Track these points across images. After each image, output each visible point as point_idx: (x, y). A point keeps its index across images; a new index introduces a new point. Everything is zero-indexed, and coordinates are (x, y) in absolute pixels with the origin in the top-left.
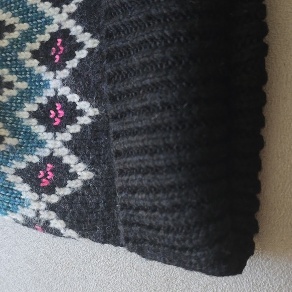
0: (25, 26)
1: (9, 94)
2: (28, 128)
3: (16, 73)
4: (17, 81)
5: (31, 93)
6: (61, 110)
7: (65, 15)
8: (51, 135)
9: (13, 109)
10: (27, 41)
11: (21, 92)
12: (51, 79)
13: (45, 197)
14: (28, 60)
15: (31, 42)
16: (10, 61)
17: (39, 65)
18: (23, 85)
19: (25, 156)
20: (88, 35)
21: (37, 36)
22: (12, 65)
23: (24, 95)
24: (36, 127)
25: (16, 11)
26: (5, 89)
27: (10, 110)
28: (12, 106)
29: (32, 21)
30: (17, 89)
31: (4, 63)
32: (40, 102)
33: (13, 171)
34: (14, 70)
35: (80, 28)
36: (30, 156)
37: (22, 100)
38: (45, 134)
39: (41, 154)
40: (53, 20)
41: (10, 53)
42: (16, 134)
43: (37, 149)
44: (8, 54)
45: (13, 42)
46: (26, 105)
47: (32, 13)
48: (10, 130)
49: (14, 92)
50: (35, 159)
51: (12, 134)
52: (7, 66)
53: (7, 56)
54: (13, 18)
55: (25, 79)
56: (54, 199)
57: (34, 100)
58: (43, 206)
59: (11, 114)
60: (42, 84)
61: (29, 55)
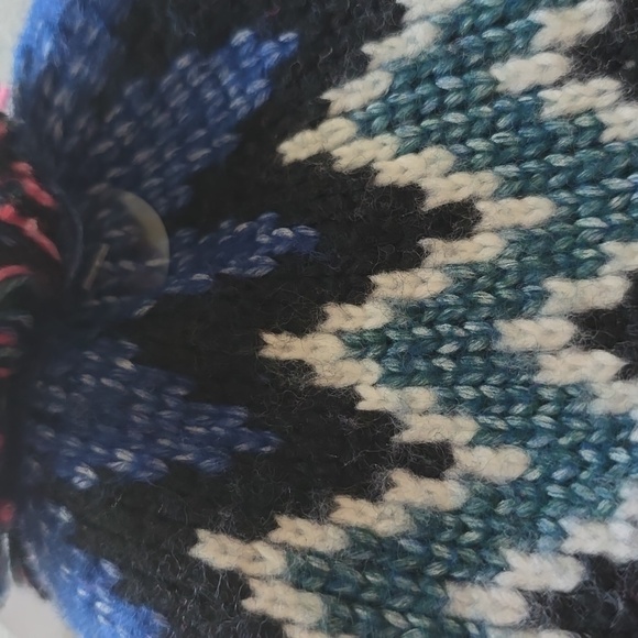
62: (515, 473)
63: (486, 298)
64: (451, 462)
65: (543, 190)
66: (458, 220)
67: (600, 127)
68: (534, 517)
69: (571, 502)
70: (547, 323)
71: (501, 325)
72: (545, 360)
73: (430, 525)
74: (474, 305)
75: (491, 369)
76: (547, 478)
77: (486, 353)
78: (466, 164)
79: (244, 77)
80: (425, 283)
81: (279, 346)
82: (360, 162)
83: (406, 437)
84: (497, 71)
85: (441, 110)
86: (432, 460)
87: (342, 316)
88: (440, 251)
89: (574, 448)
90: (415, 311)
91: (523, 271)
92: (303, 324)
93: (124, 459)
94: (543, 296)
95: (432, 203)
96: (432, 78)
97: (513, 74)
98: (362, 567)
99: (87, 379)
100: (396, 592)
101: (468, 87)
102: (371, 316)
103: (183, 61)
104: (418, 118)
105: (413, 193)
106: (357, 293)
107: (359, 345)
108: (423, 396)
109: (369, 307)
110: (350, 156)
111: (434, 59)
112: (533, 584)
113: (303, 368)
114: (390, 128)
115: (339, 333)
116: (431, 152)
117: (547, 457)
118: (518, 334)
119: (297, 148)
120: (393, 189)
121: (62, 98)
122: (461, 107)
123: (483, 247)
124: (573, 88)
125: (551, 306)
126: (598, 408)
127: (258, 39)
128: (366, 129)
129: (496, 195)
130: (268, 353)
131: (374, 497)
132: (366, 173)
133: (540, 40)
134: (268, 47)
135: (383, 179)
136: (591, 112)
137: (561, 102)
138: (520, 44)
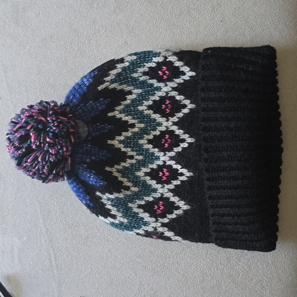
0: (142, 125)
1: (131, 162)
2: (145, 181)
3: (136, 151)
4: (136, 155)
6: (166, 172)
7: (170, 123)
8: (160, 186)
9: (133, 170)
10: (144, 134)
11: (139, 161)
12: (161, 155)
13: (161, 220)
14: (145, 144)
15: (147, 135)
16: (133, 144)
17: (153, 148)
18: (140, 157)
19: (144, 197)
20: (187, 135)
21: (151, 132)
22: (134, 146)
23: (141, 163)
24: (150, 181)
25: (136, 116)
26: (128, 160)
27: (131, 171)
28: (133, 169)
29: (147, 123)
30: (136, 159)
31: (129, 145)
32: (151, 167)
33: (136, 206)
34: (135, 149)
35: (182, 131)
36: (147, 197)
37: (139, 166)
38: (156, 185)
39: (154, 196)
40: (162, 124)
41: (133, 140)
42: (137, 185)
43: (152, 193)
44: (132, 140)
45: (135, 134)
46: (142, 168)
47: (147, 119)
48: (132, 183)
49: (134, 161)
50: (151, 199)
51: (134, 185)
52: (130, 147)
53: (131, 142)
54: (133, 120)
55: (142, 154)
56: (166, 220)
57: (148, 166)
58: (159, 224)
59: (132, 173)
60: (154, 157)
61: (146, 142)
62: (142, 159)
63: (137, 137)
64: (134, 157)
65: (143, 123)
66: (133, 126)
67: (151, 116)
68: (145, 164)
69: (149, 162)
70: (144, 141)
71: (139, 141)
72: (144, 145)
73: (132, 165)
74: (135, 138)
75: (138, 146)
76: (145, 159)
77: (137, 144)
78: (134, 118)
79: (101, 105)
80: (129, 134)
81: (109, 142)
82: (120, 117)
83: (128, 154)
84: (138, 107)
85: (131, 111)
86: (132, 157)
87: (118, 138)
88: (130, 130)
89: (148, 156)
90: (127, 138)
91: (141, 133)
92: (113, 139)
94: (144, 137)
95: (129, 123)
96: (130, 107)
97: (140, 108)
98: (125, 170)
99: (85, 148)
100: (129, 173)
101: (135, 109)
102: (122, 138)
103: (91, 102)
104: (128, 112)
105: (127, 122)
106: (120, 135)
107: (120, 142)
108: (129, 149)
109: (122, 137)
110: (118, 116)
111: (130, 105)
112: (145, 171)
113: (113, 145)
114: (124, 113)
115: (118, 140)
116: (129, 117)
117: (145, 157)
118: (141, 142)
119: (110, 114)
121: (71, 105)
122: (133, 111)
123: (136, 130)
124: (147, 111)
125: (144, 138)
126: (150, 151)
127: (104, 100)
128: (121, 113)
129: (137, 123)
130: (108, 143)
131: (125, 162)
132: (121, 119)
133: (144, 104)
134: (106, 101)
135: (123, 120)
136: (149, 114)
137: (146, 112)
138: (141, 104)
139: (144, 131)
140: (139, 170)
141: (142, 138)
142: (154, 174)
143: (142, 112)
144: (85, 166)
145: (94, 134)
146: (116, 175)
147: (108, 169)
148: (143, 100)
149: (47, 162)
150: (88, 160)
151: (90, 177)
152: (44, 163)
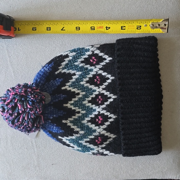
0: (84, 93)
1: (78, 115)
2: (88, 126)
3: (82, 108)
4: (81, 111)
5: (87, 114)
6: (101, 118)
7: (101, 89)
8: (97, 127)
9: (80, 120)
11: (83, 114)
12: (97, 108)
13: (100, 146)
14: (87, 104)
15: (87, 98)
17: (92, 105)
18: (84, 112)
19: (89, 137)
20: (112, 95)
21: (90, 96)
22: (80, 106)
23: (84, 115)
24: (91, 125)
25: (79, 88)
26: (76, 114)
29: (86, 91)
30: (81, 113)
32: (91, 117)
33: (84, 142)
34: (81, 107)
35: (108, 93)
36: (90, 136)
37: (84, 117)
38: (95, 127)
39: (95, 135)
40: (96, 90)
41: (79, 102)
42: (83, 129)
43: (93, 133)
45: (80, 99)
46: (86, 118)
47: (86, 89)
48: (80, 128)
49: (80, 115)
50: (93, 137)
51: (81, 129)
52: (78, 106)
53: (78, 103)
54: (78, 91)
55: (85, 110)
56: (104, 146)
57: (89, 116)
58: (100, 148)
59: (80, 122)
60: (92, 110)
61: (87, 102)
64: (80, 112)
66: (78, 94)
69: (89, 114)
73: (79, 117)
75: (82, 105)
76: (87, 112)
78: (78, 90)
79: (58, 82)
80: (76, 99)
81: (65, 105)
83: (76, 111)
84: (80, 83)
85: (76, 86)
86: (79, 112)
87: (70, 102)
88: (77, 96)
89: (89, 110)
90: (76, 101)
91: (84, 98)
92: (67, 103)
93: (55, 116)
94: (86, 100)
95: (76, 93)
96: (75, 83)
97: (82, 83)
98: (75, 121)
99: (49, 110)
100: (78, 122)
101: (78, 84)
102: (72, 102)
103: (52, 81)
104: (74, 86)
105: (74, 92)
108: (77, 108)
109: (72, 101)
112: (87, 120)
113: (67, 107)
114: (72, 87)
115: (70, 104)
116: (75, 89)
118: (84, 102)
119: (63, 88)
120: (72, 92)
122: (78, 85)
123: (80, 96)
126: (90, 107)
128: (70, 87)
129: (81, 92)
130: (64, 106)
131: (75, 116)
132: (70, 90)
133: (84, 81)
134: (60, 80)
135: (72, 91)
136: (88, 86)
137: (86, 85)
138: (82, 81)
139: (86, 96)
140: (84, 119)
141: (84, 100)
142: (93, 121)
143: (83, 85)
144: (50, 121)
145: (54, 101)
146: (70, 125)
147: (64, 121)
148: (83, 78)
149: (30, 119)
150: (51, 118)
151: (53, 128)
152: (28, 120)
